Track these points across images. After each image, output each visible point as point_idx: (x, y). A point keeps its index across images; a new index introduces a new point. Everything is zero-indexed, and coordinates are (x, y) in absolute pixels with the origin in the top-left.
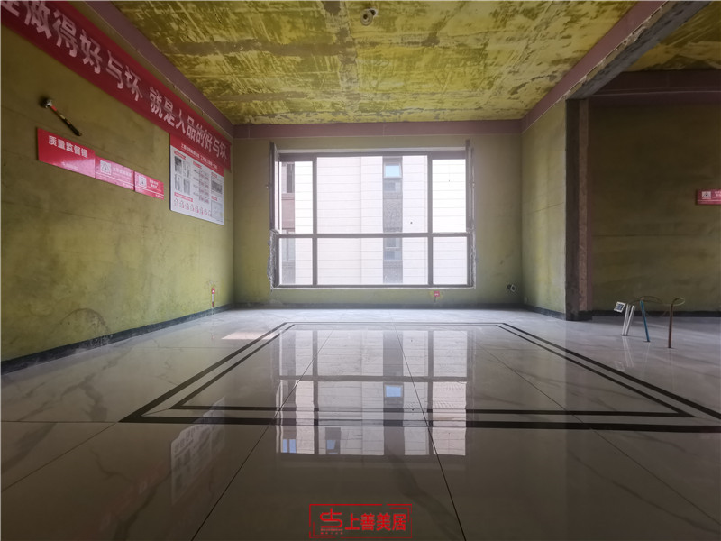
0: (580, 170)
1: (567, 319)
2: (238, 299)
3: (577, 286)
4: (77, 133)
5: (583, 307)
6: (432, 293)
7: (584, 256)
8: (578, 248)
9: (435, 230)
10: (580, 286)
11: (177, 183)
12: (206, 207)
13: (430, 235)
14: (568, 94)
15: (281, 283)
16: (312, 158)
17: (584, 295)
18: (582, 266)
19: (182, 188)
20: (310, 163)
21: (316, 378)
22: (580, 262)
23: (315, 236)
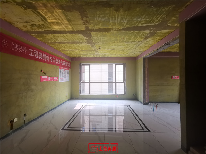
0: (146, 73)
1: (143, 104)
2: (72, 98)
3: (145, 97)
4: (45, 74)
5: (147, 102)
6: (116, 96)
7: (147, 91)
8: (145, 89)
9: (117, 81)
10: (146, 97)
11: (61, 76)
12: (66, 78)
13: (116, 83)
14: (143, 57)
15: (82, 93)
16: (89, 65)
17: (147, 99)
18: (146, 93)
19: (61, 77)
20: (89, 66)
21: (90, 115)
22: (146, 92)
23: (90, 83)
